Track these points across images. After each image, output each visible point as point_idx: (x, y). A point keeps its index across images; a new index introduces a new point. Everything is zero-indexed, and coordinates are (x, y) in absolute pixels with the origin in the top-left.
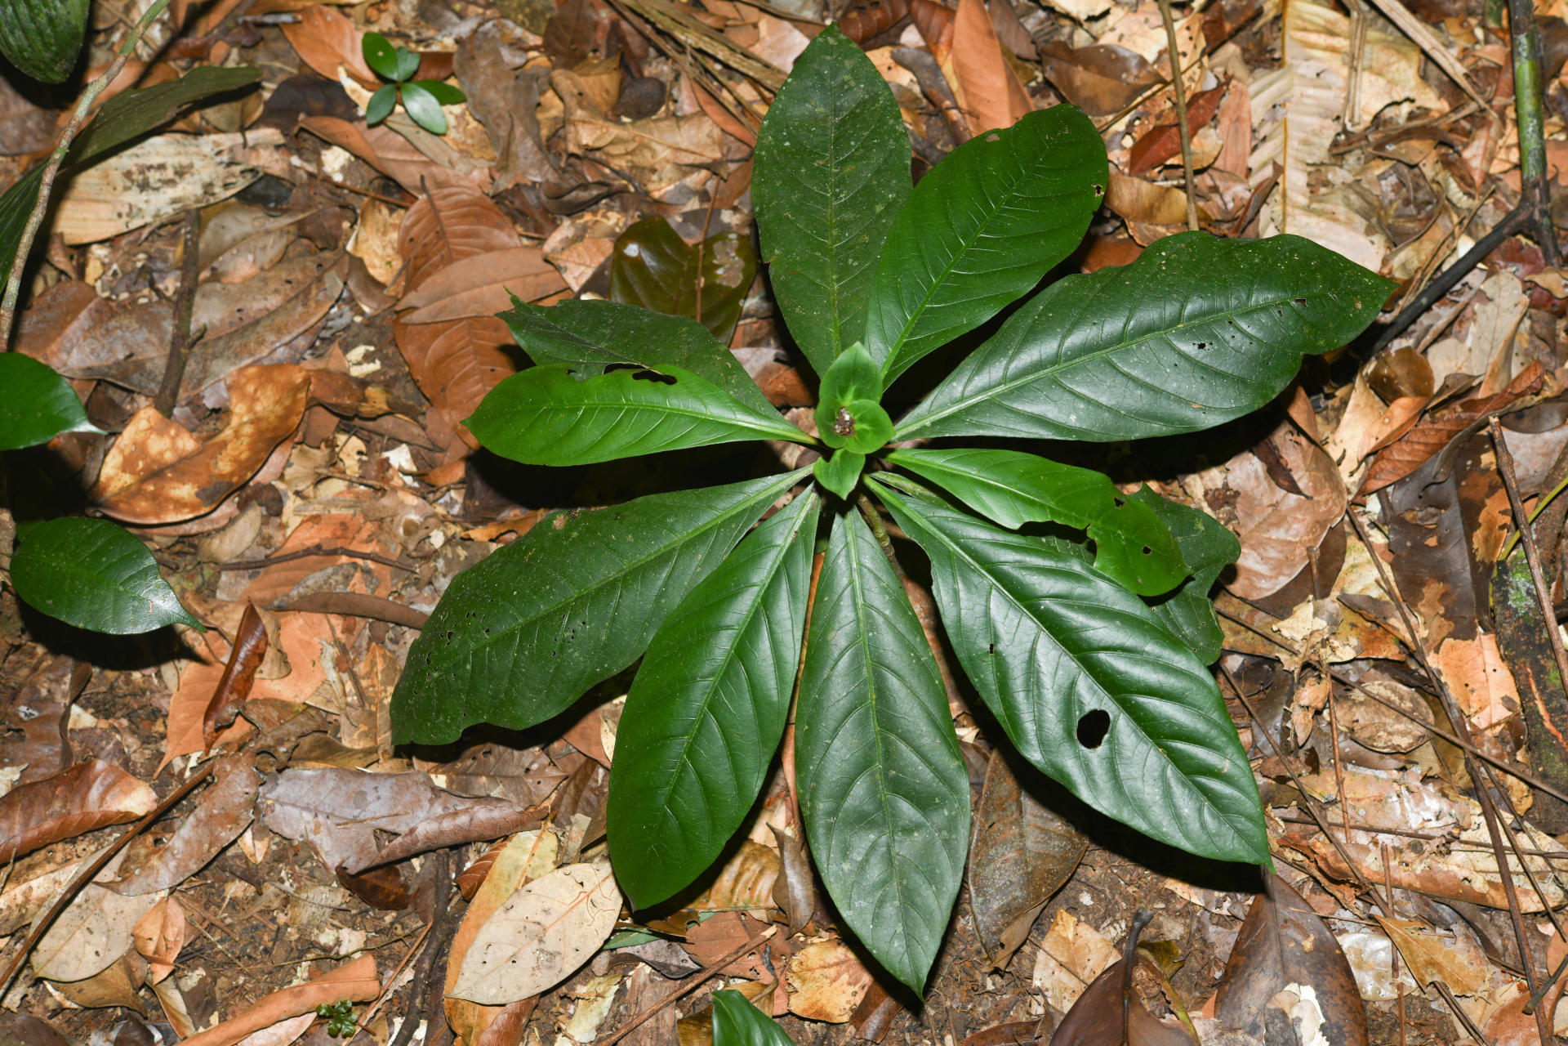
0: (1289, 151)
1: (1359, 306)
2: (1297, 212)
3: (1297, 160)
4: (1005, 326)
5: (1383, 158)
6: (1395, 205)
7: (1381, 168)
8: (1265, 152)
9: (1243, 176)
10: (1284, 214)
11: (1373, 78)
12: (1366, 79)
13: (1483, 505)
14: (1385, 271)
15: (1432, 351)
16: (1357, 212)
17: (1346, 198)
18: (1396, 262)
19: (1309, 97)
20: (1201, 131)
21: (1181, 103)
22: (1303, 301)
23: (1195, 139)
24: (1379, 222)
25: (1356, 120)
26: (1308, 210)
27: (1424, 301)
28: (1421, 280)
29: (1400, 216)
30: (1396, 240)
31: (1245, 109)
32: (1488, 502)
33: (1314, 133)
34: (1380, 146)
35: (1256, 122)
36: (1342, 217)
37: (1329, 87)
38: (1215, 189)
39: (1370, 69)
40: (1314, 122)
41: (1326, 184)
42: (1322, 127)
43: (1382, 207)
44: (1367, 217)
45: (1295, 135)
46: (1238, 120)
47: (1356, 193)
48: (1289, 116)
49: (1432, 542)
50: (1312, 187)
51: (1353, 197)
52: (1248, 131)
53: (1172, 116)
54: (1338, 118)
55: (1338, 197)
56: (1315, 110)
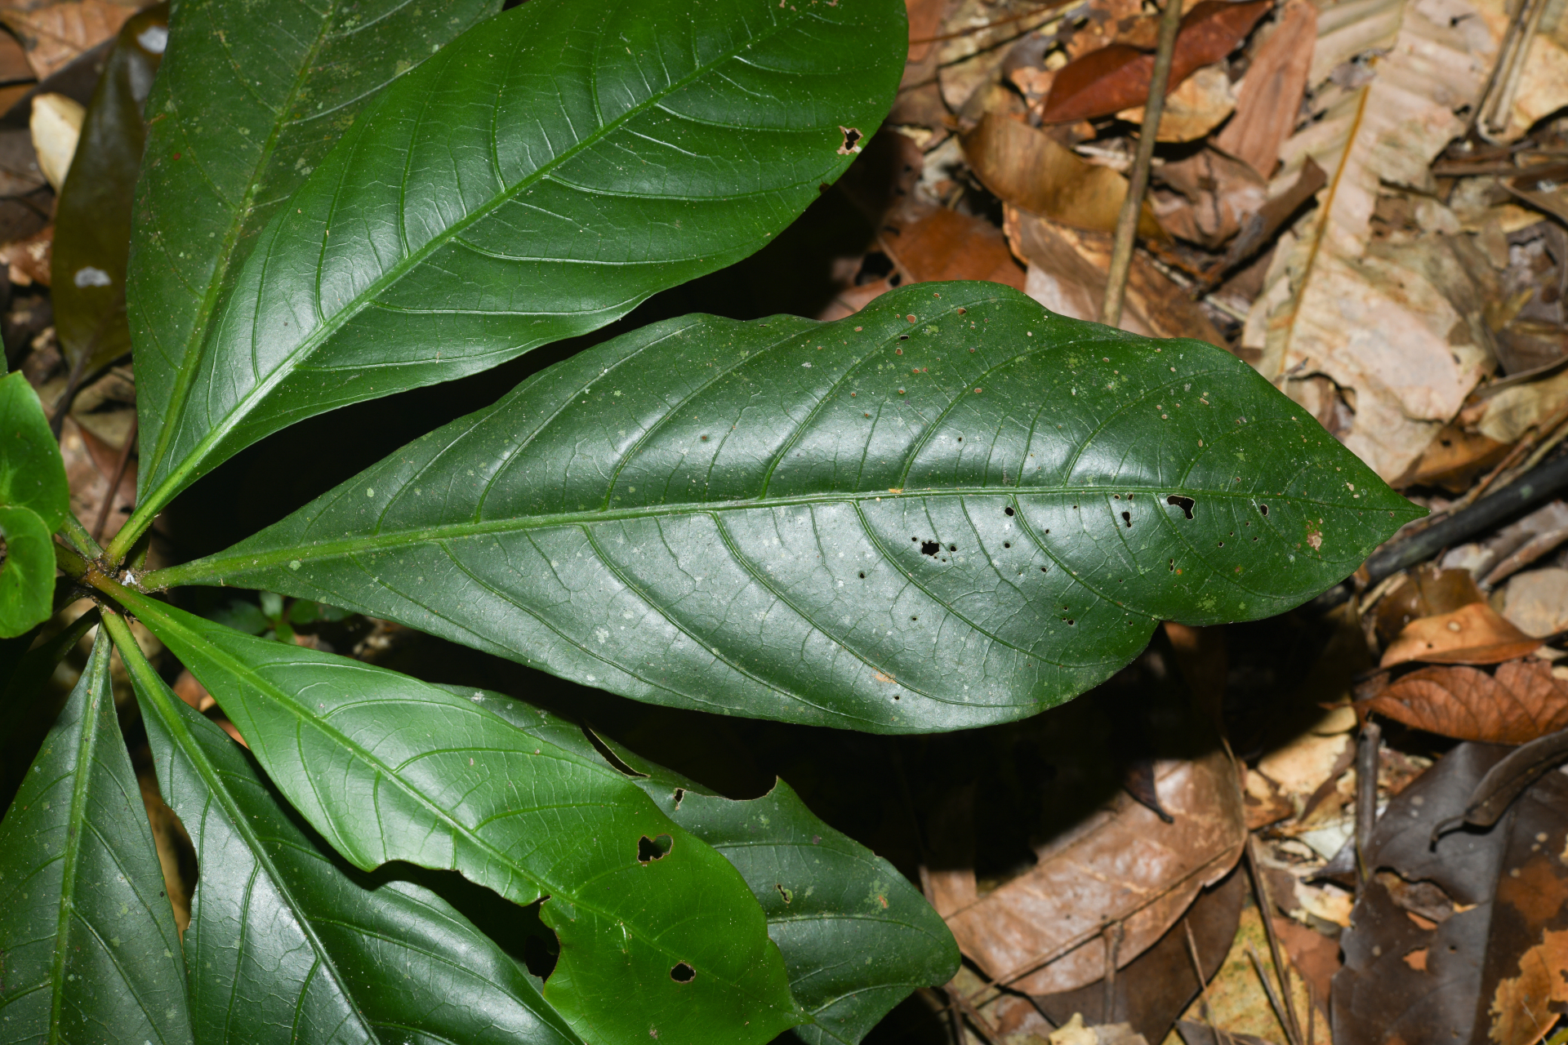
0: (1356, 148)
1: (1317, 541)
2: (1336, 266)
3: (1365, 169)
4: (518, 391)
5: (1529, 207)
6: (1526, 295)
7: (1516, 221)
8: (1314, 140)
9: (1264, 174)
10: (1311, 264)
11: (1552, 51)
12: (1539, 50)
13: (1537, 940)
14: (1469, 415)
15: (1519, 583)
16: (1447, 295)
17: (1435, 262)
18: (1495, 404)
19: (1423, 57)
20: (1201, 74)
21: (1172, 12)
22: (1186, 505)
23: (1186, 86)
24: (1484, 322)
25: (1499, 121)
26: (1356, 266)
27: (1526, 491)
28: (1530, 451)
29: (1529, 319)
30: (1509, 362)
31: (1302, 52)
32: (1548, 936)
33: (1412, 127)
34: (1528, 181)
35: (1315, 79)
36: (1414, 297)
37: (1465, 49)
38: (1209, 185)
39: (1552, 33)
40: (1418, 105)
41: (1410, 226)
42: (1431, 120)
43: (1500, 293)
44: (1462, 307)
45: (1376, 119)
46: (1285, 68)
47: (1458, 256)
48: (1376, 85)
49: (1417, 960)
50: (1379, 224)
51: (1449, 264)
52: (1297, 92)
53: (1152, 30)
54: (1466, 109)
55: (1418, 258)
56: (1426, 83)
